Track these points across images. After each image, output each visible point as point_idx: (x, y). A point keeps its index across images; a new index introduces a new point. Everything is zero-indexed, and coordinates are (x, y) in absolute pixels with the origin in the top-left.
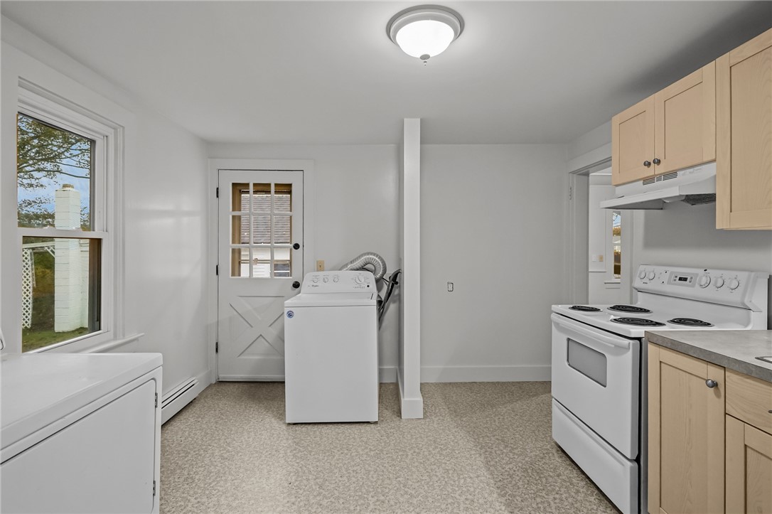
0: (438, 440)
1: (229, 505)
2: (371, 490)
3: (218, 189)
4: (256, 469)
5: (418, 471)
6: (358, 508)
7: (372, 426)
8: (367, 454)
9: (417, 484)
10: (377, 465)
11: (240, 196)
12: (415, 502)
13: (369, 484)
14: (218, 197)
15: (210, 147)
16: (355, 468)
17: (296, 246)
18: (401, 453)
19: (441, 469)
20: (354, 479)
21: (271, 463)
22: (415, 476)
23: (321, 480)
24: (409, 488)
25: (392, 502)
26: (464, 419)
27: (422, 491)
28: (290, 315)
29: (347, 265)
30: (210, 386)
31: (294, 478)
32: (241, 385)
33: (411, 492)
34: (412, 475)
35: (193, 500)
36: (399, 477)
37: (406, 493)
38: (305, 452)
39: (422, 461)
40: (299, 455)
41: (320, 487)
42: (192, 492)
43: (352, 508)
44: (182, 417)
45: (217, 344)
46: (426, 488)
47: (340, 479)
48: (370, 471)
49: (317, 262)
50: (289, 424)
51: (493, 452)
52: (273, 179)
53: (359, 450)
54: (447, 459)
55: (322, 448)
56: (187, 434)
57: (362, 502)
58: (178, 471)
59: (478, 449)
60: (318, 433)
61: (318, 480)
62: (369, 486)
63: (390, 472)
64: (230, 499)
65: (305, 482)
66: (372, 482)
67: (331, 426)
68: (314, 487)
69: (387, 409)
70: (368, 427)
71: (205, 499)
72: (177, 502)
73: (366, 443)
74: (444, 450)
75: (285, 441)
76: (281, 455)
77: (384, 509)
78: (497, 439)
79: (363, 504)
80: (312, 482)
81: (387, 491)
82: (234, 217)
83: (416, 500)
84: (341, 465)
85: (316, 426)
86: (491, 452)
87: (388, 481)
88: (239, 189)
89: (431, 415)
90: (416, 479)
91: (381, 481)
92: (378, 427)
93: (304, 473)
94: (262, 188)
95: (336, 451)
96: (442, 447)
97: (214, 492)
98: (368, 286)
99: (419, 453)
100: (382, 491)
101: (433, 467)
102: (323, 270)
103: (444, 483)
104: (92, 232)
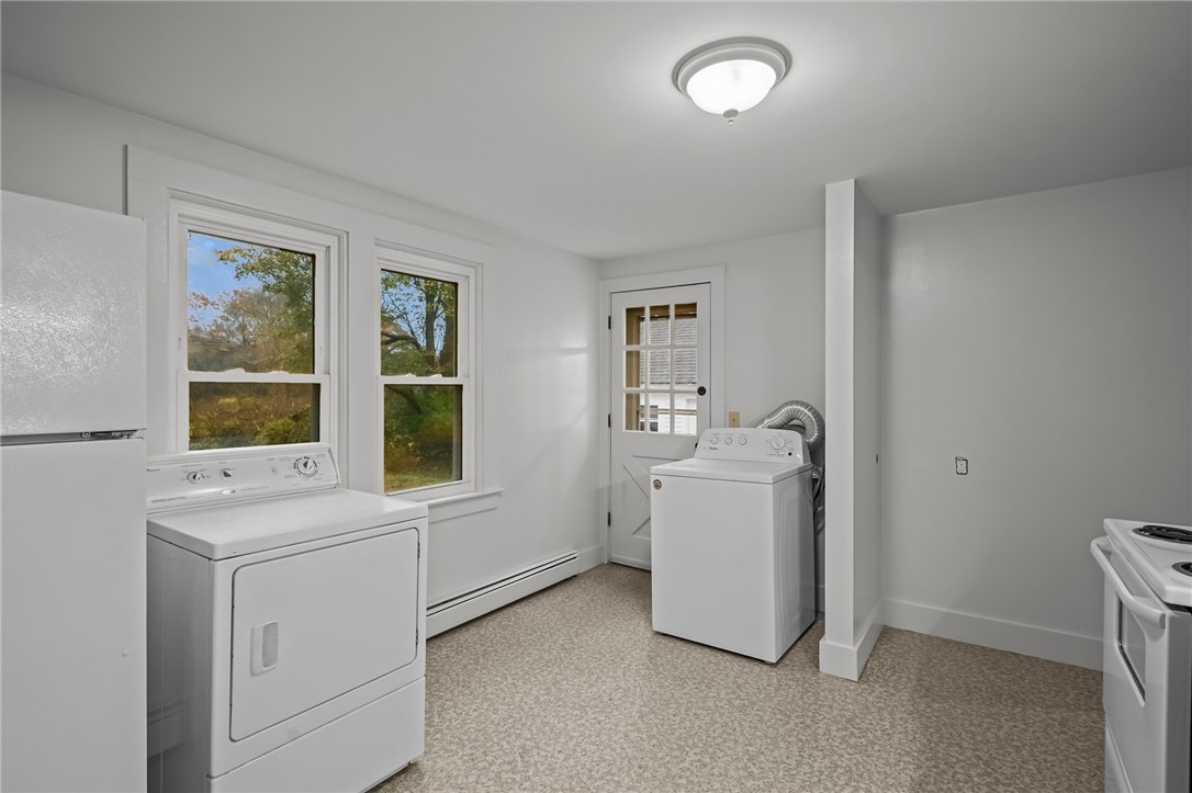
0: (858, 721)
1: (537, 697)
2: (700, 745)
3: (610, 318)
4: (587, 671)
5: (788, 748)
6: (668, 758)
7: (765, 668)
8: (729, 701)
9: (771, 765)
10: (733, 718)
11: (639, 325)
12: (749, 785)
13: (704, 737)
14: (610, 327)
15: (601, 266)
16: (699, 712)
17: (702, 391)
18: (778, 717)
19: (827, 760)
20: (688, 724)
21: (606, 670)
22: (776, 754)
23: (647, 710)
24: (754, 764)
25: (716, 772)
26: (936, 706)
27: (771, 776)
28: (658, 485)
29: (763, 420)
30: (601, 565)
31: (619, 695)
32: (634, 572)
33: (755, 770)
34: (772, 751)
35: (510, 680)
36: (751, 745)
37: (746, 768)
38: (652, 672)
39: (804, 739)
40: (643, 672)
41: (641, 717)
42: (513, 672)
43: (660, 755)
44: (551, 592)
45: (609, 514)
46: (781, 774)
47: (671, 717)
48: (716, 722)
49: (730, 413)
50: (658, 633)
51: (950, 773)
52: (672, 299)
53: (723, 692)
54: (850, 751)
55: (676, 673)
56: (546, 611)
57: (678, 753)
58: (515, 647)
59: (922, 758)
60: (684, 654)
61: (644, 709)
62: (700, 739)
63: (743, 734)
64: (542, 692)
65: (628, 704)
66: (708, 736)
67: (707, 650)
68: (634, 714)
69: (806, 651)
70: (757, 668)
71: (520, 683)
72: (496, 676)
73: (739, 687)
74: (856, 737)
75: (638, 651)
76: (623, 666)
77: (700, 774)
78: (978, 757)
79: (676, 757)
80: (636, 708)
81: (722, 754)
82: (629, 354)
83: (752, 782)
84: (685, 702)
85: (688, 645)
86: (945, 772)
87: (731, 744)
88: (634, 315)
89: (876, 682)
90: (775, 757)
91: (721, 740)
92: (773, 673)
93: (635, 694)
94: (660, 312)
95: (690, 683)
96: (856, 731)
97: (533, 679)
98: (790, 454)
99: (809, 727)
100: (714, 753)
101: (816, 753)
102: (738, 426)
103: (816, 779)
104: (454, 378)
